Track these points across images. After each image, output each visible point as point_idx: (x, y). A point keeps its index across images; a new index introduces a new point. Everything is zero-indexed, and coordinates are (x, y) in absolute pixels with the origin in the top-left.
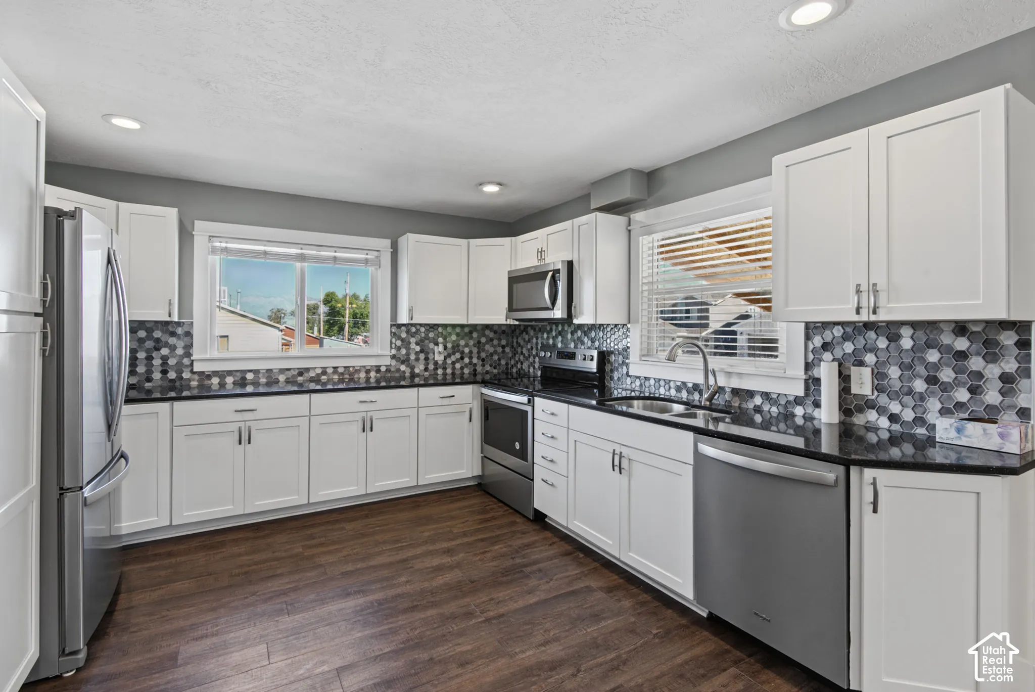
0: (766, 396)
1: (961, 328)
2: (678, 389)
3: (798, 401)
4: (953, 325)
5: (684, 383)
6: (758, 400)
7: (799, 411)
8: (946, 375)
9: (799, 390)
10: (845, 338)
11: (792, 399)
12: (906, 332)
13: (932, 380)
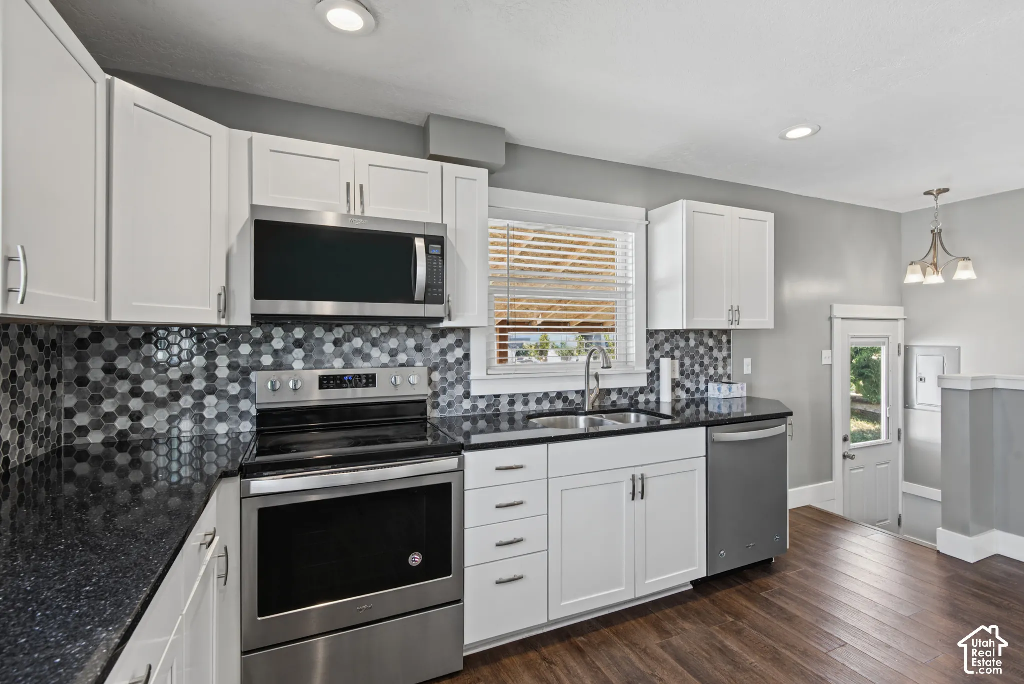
0: (620, 391)
1: (711, 333)
2: (539, 401)
3: (642, 390)
4: (709, 332)
5: (546, 394)
6: (614, 396)
7: (642, 398)
8: (707, 360)
9: (643, 382)
10: (667, 340)
11: (638, 390)
12: (692, 336)
13: (702, 364)
